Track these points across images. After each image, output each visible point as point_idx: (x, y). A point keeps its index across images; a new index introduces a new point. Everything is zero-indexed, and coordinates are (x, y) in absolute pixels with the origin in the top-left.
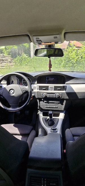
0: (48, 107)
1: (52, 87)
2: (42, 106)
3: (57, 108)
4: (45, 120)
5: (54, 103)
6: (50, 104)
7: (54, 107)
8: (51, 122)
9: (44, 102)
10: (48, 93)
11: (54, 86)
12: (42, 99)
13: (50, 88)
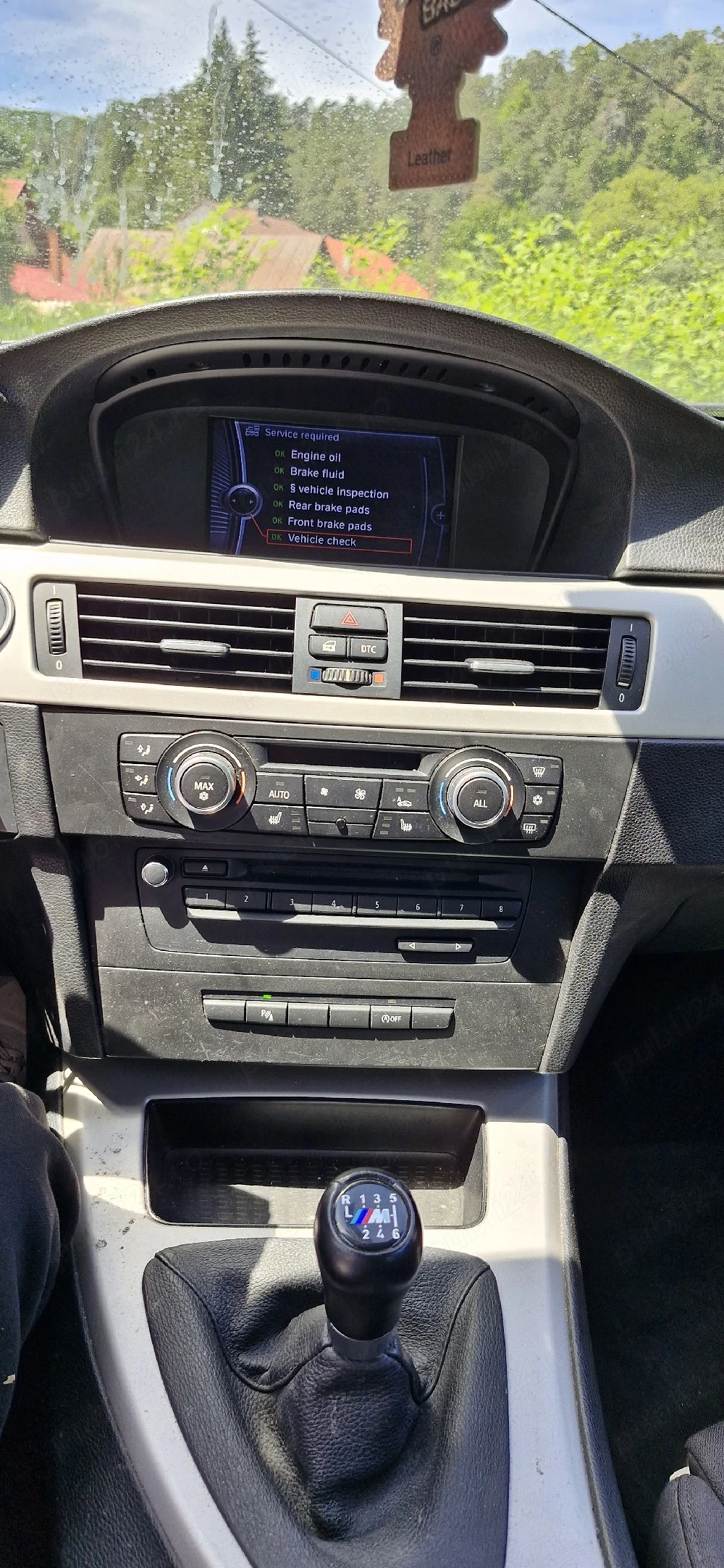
0: (268, 1009)
1: (368, 618)
2: (126, 991)
3: (446, 1031)
4: (216, 1328)
5: (385, 941)
6: (299, 956)
7: (391, 1013)
8: (373, 1406)
9: (177, 918)
10: (277, 751)
11: (395, 616)
12: (153, 871)
13: (330, 645)
